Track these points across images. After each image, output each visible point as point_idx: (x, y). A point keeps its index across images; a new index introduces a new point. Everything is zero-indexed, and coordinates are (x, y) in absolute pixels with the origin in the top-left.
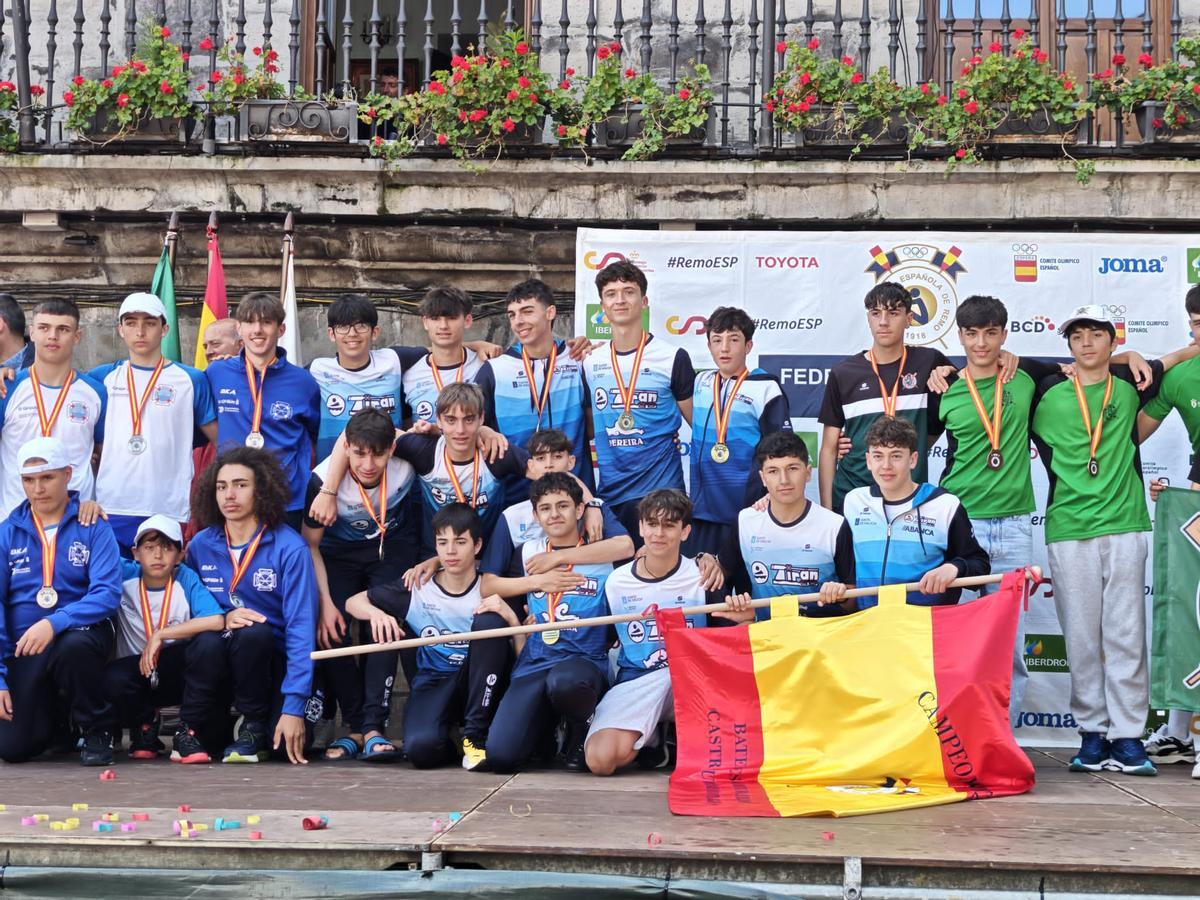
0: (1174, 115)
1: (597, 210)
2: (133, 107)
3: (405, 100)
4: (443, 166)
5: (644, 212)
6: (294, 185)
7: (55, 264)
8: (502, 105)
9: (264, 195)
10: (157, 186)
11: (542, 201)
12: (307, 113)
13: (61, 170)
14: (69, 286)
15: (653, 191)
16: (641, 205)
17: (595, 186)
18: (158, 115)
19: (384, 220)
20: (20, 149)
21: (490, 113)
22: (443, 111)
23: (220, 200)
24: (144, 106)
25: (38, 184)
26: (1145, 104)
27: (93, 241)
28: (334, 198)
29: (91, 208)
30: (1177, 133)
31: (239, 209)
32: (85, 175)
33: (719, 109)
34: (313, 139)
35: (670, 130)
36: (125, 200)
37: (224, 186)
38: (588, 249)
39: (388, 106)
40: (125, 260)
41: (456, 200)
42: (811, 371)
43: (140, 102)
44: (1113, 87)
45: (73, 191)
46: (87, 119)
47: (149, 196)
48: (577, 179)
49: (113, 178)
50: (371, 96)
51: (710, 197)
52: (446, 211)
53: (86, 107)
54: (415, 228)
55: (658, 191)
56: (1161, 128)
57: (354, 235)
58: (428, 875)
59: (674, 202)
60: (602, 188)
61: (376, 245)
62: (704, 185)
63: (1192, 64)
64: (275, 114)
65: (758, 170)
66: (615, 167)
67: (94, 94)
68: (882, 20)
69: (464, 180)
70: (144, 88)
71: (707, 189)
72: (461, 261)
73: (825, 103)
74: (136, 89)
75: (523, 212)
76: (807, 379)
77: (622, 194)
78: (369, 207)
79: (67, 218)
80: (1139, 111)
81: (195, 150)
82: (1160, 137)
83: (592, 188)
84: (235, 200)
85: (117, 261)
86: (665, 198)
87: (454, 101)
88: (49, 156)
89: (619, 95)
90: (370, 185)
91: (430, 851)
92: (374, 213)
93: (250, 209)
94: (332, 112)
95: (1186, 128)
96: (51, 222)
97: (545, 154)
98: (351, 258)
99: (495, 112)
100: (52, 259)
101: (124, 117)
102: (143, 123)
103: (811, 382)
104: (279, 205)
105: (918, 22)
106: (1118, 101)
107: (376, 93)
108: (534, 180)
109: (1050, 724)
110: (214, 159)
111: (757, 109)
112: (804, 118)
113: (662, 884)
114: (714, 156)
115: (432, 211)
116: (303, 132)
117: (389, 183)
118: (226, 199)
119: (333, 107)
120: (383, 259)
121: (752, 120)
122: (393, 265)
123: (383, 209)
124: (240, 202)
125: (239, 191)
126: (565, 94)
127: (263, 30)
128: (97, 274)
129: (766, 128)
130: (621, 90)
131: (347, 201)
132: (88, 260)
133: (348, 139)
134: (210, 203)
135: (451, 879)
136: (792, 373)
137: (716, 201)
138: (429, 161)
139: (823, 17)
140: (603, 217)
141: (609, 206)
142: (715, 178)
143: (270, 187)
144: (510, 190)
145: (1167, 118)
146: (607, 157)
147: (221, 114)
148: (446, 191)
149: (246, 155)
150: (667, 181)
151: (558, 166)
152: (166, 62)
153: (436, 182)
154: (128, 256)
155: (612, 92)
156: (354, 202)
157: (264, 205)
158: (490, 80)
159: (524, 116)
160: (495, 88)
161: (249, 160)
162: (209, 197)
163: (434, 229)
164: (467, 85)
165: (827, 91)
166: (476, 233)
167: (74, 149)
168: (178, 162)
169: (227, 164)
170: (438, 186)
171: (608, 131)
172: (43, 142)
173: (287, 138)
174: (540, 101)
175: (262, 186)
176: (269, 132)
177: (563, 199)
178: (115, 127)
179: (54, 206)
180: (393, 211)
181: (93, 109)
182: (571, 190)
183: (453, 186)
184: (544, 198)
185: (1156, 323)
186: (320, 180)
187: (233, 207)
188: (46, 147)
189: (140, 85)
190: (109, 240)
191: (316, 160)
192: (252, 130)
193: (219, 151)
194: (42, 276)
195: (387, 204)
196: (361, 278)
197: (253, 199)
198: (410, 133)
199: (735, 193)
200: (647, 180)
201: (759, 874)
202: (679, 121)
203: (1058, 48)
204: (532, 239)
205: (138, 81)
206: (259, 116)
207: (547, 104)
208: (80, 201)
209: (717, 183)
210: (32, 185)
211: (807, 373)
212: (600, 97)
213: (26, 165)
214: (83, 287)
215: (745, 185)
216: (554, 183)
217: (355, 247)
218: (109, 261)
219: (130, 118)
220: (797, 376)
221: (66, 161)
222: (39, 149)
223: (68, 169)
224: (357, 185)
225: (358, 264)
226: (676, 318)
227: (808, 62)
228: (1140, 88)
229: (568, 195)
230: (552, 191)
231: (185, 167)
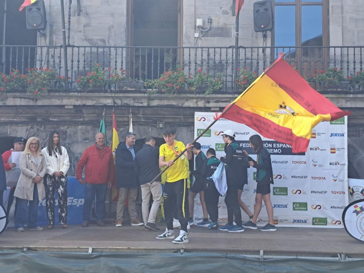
0: (328, 85)
1: (197, 105)
2: (93, 83)
3: (154, 81)
4: (163, 95)
5: (208, 105)
6: (128, 100)
7: (71, 116)
8: (176, 82)
9: (121, 102)
10: (97, 99)
11: (184, 103)
12: (132, 84)
13: (75, 96)
14: (74, 121)
15: (210, 100)
16: (207, 104)
17: (197, 99)
18: (98, 85)
19: (149, 106)
20: (65, 91)
21: (174, 84)
22: (163, 84)
23: (111, 103)
24: (95, 82)
25: (69, 99)
26: (321, 82)
27: (81, 111)
28: (137, 102)
29: (81, 104)
30: (328, 89)
31: (116, 105)
32: (81, 97)
33: (225, 83)
34: (133, 89)
35: (214, 88)
36: (89, 103)
37: (112, 100)
38: (197, 117)
39: (150, 82)
40: (88, 115)
41: (166, 103)
42: (247, 144)
43: (94, 81)
44: (314, 78)
45: (77, 100)
46: (82, 85)
47: (95, 102)
48: (193, 98)
49: (87, 98)
50: (146, 80)
51: (223, 102)
52: (163, 105)
53: (82, 83)
54: (155, 108)
55: (211, 101)
56: (325, 87)
57: (141, 110)
58: (182, 253)
59: (215, 103)
60: (198, 100)
61: (146, 112)
62: (221, 99)
63: (332, 73)
64: (125, 84)
65: (234, 96)
66: (201, 96)
67: (83, 80)
68: (261, 60)
69: (167, 99)
70: (95, 78)
71: (222, 100)
72: (165, 115)
73: (249, 82)
74: (93, 79)
75: (180, 105)
76: (246, 146)
77: (203, 101)
78: (145, 104)
79: (75, 106)
80: (320, 83)
81: (106, 92)
82: (325, 89)
83: (196, 100)
84: (115, 103)
85: (86, 115)
86: (212, 102)
87: (165, 81)
88: (72, 93)
89: (202, 80)
90: (146, 99)
91: (182, 249)
92: (146, 105)
93: (118, 105)
94: (138, 83)
95: (330, 87)
96: (72, 107)
97: (186, 93)
98: (140, 114)
99: (175, 84)
100: (71, 115)
101: (91, 85)
102: (94, 86)
103: (247, 146)
104: (125, 104)
105: (270, 62)
106: (315, 81)
107: (147, 79)
108: (183, 98)
109: (301, 222)
110: (110, 94)
111: (233, 83)
112: (244, 85)
113: (226, 255)
114: (223, 93)
115: (160, 105)
116: (131, 88)
117: (150, 99)
118: (113, 102)
119: (138, 82)
120: (147, 115)
121: (232, 85)
122: (150, 116)
123: (148, 104)
124: (116, 103)
125: (116, 101)
126: (190, 80)
127: (121, 64)
128: (81, 118)
129: (235, 87)
130: (203, 79)
131: (140, 103)
132: (79, 115)
133: (141, 90)
134: (109, 103)
135: (186, 254)
136: (243, 145)
137: (224, 103)
138: (159, 94)
139: (248, 59)
140: (198, 106)
141: (200, 104)
142: (224, 98)
143: (123, 100)
144: (177, 100)
145: (326, 85)
146: (199, 93)
147: (112, 83)
148: (163, 101)
149: (118, 93)
150: (213, 98)
151: (188, 95)
152: (100, 72)
153: (160, 99)
154: (88, 114)
155: (201, 79)
156: (142, 103)
157: (121, 104)
158: (174, 77)
159: (181, 85)
160: (175, 79)
161: (118, 94)
162: (109, 102)
163: (160, 108)
164: (168, 78)
165: (250, 79)
166: (169, 109)
167: (78, 92)
168: (102, 94)
169: (113, 95)
170: (161, 99)
171: (200, 88)
172: (70, 89)
173: (127, 89)
174: (185, 81)
175: (121, 99)
176: (124, 88)
177: (189, 102)
178: (89, 87)
179: (73, 104)
180: (151, 105)
181: (84, 83)
182: (191, 100)
183: (164, 99)
184: (185, 102)
185: (323, 133)
186: (134, 98)
187: (114, 104)
188: (71, 90)
189: (94, 78)
190: (84, 111)
191: (134, 94)
192: (119, 87)
193: (111, 92)
194: (68, 119)
195: (150, 104)
196: (142, 119)
197: (119, 102)
198: (155, 88)
199: (229, 101)
200: (209, 98)
201: (244, 253)
202: (216, 86)
203: (302, 69)
204: (182, 110)
205: (94, 77)
206: (121, 84)
207: (186, 82)
208: (78, 103)
209: (224, 99)
210: (68, 99)
211: (246, 145)
212: (198, 80)
213: (67, 95)
214: (78, 121)
215: (231, 99)
216: (188, 99)
217: (141, 112)
218: (84, 115)
219: (92, 85)
220: (244, 145)
221: (76, 94)
222: (69, 91)
223: (77, 96)
224: (143, 99)
225: (142, 116)
226: (217, 132)
227: (245, 73)
228: (320, 78)
229: (191, 101)
230: (187, 100)
231: (104, 96)
